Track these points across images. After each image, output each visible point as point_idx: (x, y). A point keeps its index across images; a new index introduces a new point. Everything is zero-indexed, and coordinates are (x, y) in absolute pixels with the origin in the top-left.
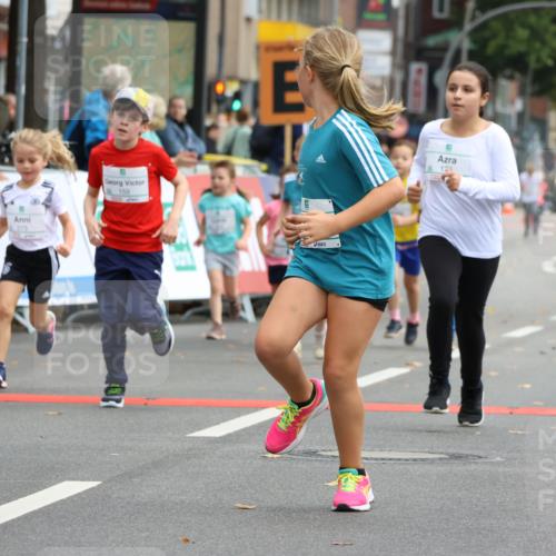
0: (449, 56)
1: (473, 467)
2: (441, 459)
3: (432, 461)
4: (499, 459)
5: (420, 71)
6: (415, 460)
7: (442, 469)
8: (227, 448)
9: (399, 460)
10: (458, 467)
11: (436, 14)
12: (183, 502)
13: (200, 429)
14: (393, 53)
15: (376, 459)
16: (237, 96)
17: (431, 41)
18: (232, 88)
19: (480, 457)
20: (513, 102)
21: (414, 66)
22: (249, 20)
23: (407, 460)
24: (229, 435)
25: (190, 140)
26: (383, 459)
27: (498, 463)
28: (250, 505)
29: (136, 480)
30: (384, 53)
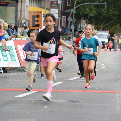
0: (71, 14)
1: (76, 103)
2: (69, 102)
3: (67, 102)
4: (82, 102)
5: (64, 18)
6: (64, 102)
7: (70, 104)
8: (23, 100)
9: (60, 102)
10: (73, 104)
11: (68, 5)
12: (13, 111)
13: (17, 96)
14: (58, 14)
15: (55, 102)
16: (25, 23)
17: (67, 11)
18: (23, 21)
19: (78, 101)
20: (84, 24)
21: (63, 17)
22: (27, 6)
23: (62, 102)
24: (23, 97)
25: (15, 33)
26: (57, 102)
27: (82, 103)
28: (28, 112)
29: (3, 107)
30: (57, 14)
